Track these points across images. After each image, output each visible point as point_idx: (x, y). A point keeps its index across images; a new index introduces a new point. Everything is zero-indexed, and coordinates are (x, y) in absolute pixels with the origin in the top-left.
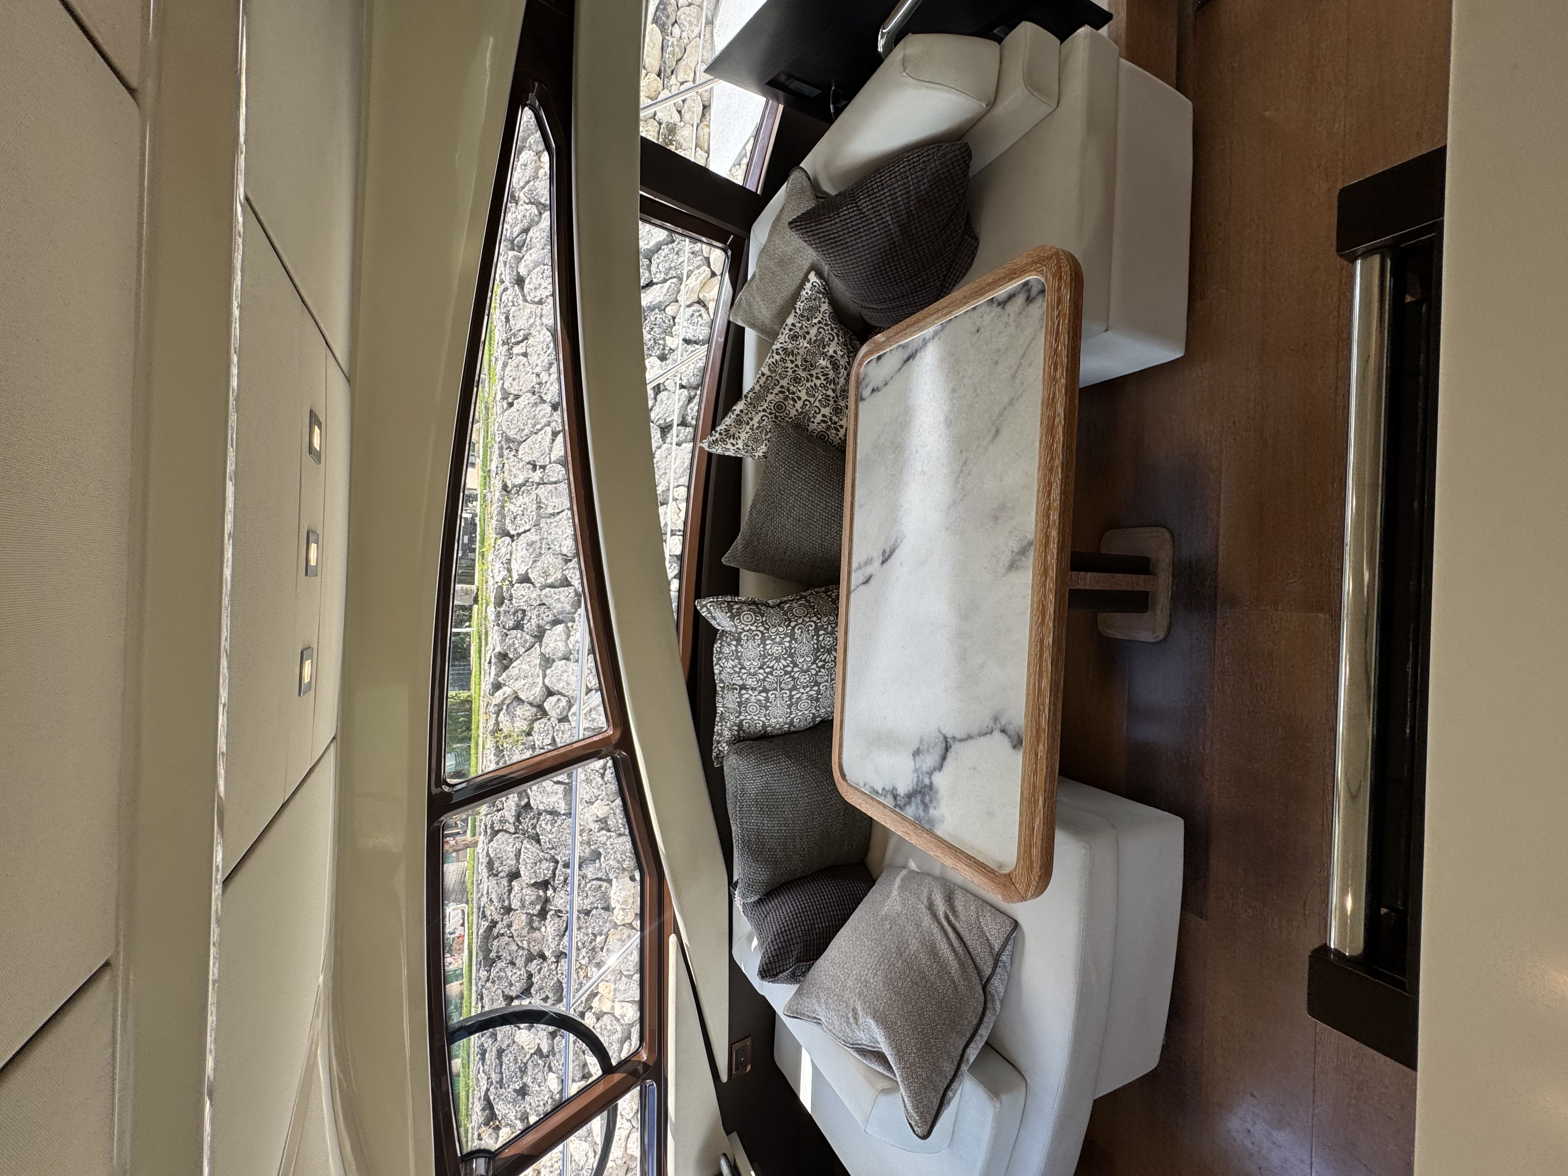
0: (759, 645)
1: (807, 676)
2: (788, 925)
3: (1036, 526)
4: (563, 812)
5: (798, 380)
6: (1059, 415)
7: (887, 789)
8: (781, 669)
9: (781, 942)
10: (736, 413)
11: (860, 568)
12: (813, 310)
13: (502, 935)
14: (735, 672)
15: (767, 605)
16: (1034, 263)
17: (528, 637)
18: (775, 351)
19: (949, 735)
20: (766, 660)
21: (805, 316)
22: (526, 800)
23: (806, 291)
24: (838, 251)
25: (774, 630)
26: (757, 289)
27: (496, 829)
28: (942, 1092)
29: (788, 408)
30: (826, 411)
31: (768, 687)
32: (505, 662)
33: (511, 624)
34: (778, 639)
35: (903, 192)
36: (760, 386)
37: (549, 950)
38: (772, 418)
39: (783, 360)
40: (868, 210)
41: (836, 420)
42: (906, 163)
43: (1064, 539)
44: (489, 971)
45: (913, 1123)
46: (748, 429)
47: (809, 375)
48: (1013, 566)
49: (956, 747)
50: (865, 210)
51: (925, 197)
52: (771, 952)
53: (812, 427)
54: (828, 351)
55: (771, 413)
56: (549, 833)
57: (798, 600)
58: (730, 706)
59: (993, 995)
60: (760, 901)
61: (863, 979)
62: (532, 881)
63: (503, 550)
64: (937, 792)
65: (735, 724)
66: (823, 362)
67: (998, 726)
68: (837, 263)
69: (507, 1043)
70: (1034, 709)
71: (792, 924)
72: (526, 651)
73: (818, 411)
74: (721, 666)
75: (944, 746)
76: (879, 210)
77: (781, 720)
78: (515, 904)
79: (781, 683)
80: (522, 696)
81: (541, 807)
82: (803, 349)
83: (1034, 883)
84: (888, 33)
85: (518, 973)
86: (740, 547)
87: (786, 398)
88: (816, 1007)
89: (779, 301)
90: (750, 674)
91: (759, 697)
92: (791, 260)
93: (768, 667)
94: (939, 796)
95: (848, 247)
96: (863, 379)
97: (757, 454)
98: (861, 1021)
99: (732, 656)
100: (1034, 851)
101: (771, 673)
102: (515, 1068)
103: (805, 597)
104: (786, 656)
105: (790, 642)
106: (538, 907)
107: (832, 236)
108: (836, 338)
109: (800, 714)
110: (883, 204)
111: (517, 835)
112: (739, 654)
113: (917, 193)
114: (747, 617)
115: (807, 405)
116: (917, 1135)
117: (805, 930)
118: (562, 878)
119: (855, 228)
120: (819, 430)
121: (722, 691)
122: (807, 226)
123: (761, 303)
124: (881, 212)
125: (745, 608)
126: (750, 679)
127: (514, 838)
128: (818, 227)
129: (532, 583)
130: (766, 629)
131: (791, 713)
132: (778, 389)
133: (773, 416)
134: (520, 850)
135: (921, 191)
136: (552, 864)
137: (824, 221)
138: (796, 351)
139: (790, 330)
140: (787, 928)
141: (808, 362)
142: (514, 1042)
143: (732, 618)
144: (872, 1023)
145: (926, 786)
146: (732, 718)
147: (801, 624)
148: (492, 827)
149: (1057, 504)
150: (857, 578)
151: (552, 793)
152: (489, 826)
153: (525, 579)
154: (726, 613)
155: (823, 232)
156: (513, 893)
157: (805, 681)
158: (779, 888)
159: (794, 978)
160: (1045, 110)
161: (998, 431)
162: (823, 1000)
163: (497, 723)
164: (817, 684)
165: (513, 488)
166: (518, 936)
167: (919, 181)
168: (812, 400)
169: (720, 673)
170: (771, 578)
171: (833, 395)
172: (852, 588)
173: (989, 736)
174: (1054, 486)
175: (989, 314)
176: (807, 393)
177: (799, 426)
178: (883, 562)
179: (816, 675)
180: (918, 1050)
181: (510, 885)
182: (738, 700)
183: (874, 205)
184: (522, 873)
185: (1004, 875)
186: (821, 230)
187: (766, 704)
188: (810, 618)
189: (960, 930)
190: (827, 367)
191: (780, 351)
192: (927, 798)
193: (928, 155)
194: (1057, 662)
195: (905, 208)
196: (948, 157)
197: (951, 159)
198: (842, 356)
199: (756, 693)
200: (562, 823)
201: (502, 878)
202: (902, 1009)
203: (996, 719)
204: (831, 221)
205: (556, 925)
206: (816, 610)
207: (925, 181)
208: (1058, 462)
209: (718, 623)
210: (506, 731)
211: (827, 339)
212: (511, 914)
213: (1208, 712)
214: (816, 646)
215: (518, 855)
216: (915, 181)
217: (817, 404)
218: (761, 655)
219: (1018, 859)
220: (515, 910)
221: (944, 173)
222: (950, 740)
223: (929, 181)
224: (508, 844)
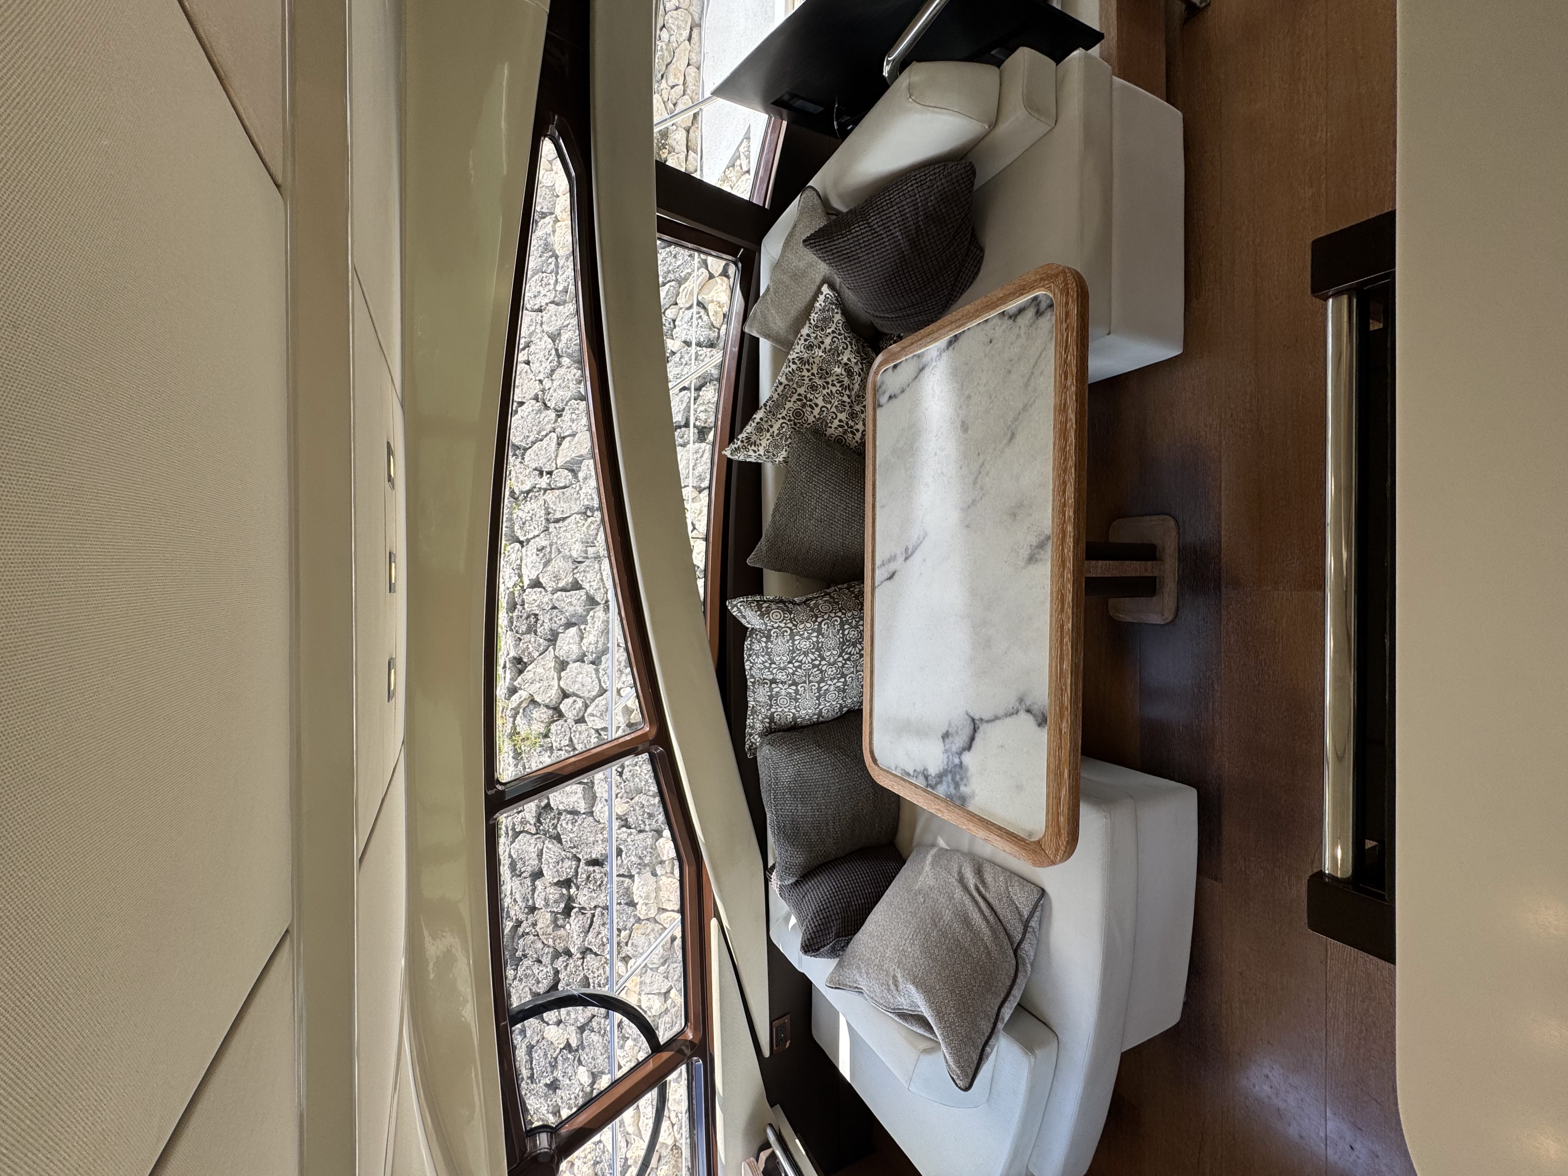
0: (788, 641)
1: (834, 669)
2: (826, 904)
3: (1053, 522)
4: (583, 811)
5: (814, 388)
6: (1071, 419)
7: (918, 770)
8: (809, 663)
9: (820, 919)
10: (756, 421)
11: (883, 565)
12: (826, 321)
13: (528, 934)
14: (765, 667)
15: (794, 603)
16: (1042, 279)
17: (541, 641)
18: (791, 361)
19: (977, 717)
20: (794, 655)
21: (818, 327)
22: (546, 801)
23: (820, 302)
24: (851, 265)
25: (802, 626)
26: (772, 301)
27: (517, 830)
28: (980, 1048)
29: (806, 415)
30: (843, 416)
31: (797, 680)
32: (519, 666)
33: (524, 628)
34: (806, 635)
35: (911, 209)
36: (778, 394)
37: (574, 947)
38: (791, 425)
39: (800, 369)
40: (879, 226)
41: (853, 424)
42: (913, 181)
43: (1079, 533)
44: (516, 970)
45: (955, 1077)
46: (768, 436)
47: (825, 382)
48: (1032, 559)
49: (983, 728)
50: (876, 226)
51: (932, 212)
52: (812, 928)
53: (830, 431)
54: (842, 359)
55: (790, 420)
56: (570, 832)
57: (823, 597)
58: (761, 700)
59: (1024, 959)
60: (797, 883)
61: (901, 948)
62: (555, 880)
63: (513, 556)
64: (967, 770)
65: (767, 717)
66: (838, 370)
67: (1024, 706)
68: (851, 277)
69: (536, 1039)
70: (1057, 690)
71: (829, 902)
72: (540, 655)
73: (834, 417)
74: (751, 663)
75: (972, 727)
76: (889, 226)
77: (810, 711)
78: (540, 903)
79: (809, 676)
80: (538, 699)
81: (561, 807)
82: (818, 358)
83: (1063, 848)
84: (894, 60)
85: (545, 970)
86: (764, 549)
87: (804, 405)
88: (857, 977)
89: (794, 313)
90: (780, 669)
91: (789, 690)
92: (804, 274)
93: (797, 661)
94: (969, 774)
95: (860, 262)
96: (880, 387)
97: (777, 460)
98: (901, 987)
99: (762, 652)
100: (1062, 819)
101: (800, 667)
102: (546, 1063)
103: (829, 594)
104: (814, 650)
105: (817, 637)
106: (562, 905)
107: (844, 252)
108: (849, 346)
109: (828, 705)
110: (892, 220)
111: (538, 836)
112: (769, 650)
113: (924, 210)
114: (776, 614)
115: (824, 411)
116: (959, 1088)
117: (843, 908)
118: (584, 876)
119: (866, 243)
120: (836, 435)
121: (753, 686)
122: (821, 243)
123: (775, 315)
124: (891, 228)
125: (773, 607)
126: (780, 674)
127: (536, 839)
128: (831, 244)
129: (544, 588)
130: (794, 625)
131: (820, 704)
132: (795, 397)
133: (792, 423)
134: (542, 850)
135: (929, 207)
136: (574, 863)
137: (836, 238)
138: (811, 360)
139: (805, 340)
140: (825, 906)
141: (823, 370)
142: (543, 1038)
143: (762, 616)
144: (912, 989)
145: (956, 765)
146: (763, 711)
147: (827, 619)
148: (513, 829)
149: (1071, 501)
150: (881, 574)
151: (571, 793)
152: (510, 828)
153: (536, 584)
154: (756, 612)
155: (836, 248)
156: (537, 893)
157: (832, 673)
158: (814, 869)
159: (834, 953)
160: (1042, 128)
161: (1013, 436)
162: (863, 971)
163: (514, 727)
164: (844, 676)
165: (520, 494)
166: (543, 934)
167: (926, 199)
168: (829, 406)
169: (751, 669)
170: (794, 576)
171: (849, 401)
172: (876, 584)
173: (1015, 716)
174: (1069, 485)
175: (1001, 326)
176: (824, 400)
177: (818, 431)
178: (906, 559)
179: (843, 667)
180: (958, 1010)
182: (769, 694)
183: (884, 222)
184: (545, 872)
185: (1034, 842)
186: (834, 247)
187: (796, 696)
188: (835, 613)
189: (991, 900)
190: (842, 374)
191: (796, 361)
192: (958, 778)
193: (935, 174)
194: (1077, 645)
195: (914, 224)
196: (953, 176)
197: (956, 177)
198: (856, 364)
199: (786, 686)
200: (583, 822)
201: (525, 878)
203: (1021, 700)
204: (843, 237)
205: (581, 922)
206: (840, 606)
207: (932, 198)
208: (1071, 463)
209: (747, 622)
210: (523, 735)
211: (841, 348)
212: (536, 913)
213: (1216, 687)
214: (841, 640)
215: (540, 855)
216: (922, 198)
217: (834, 409)
218: (790, 650)
219: (1047, 827)
220: (539, 909)
221: (950, 190)
222: (977, 722)
223: (936, 198)
224: (530, 845)
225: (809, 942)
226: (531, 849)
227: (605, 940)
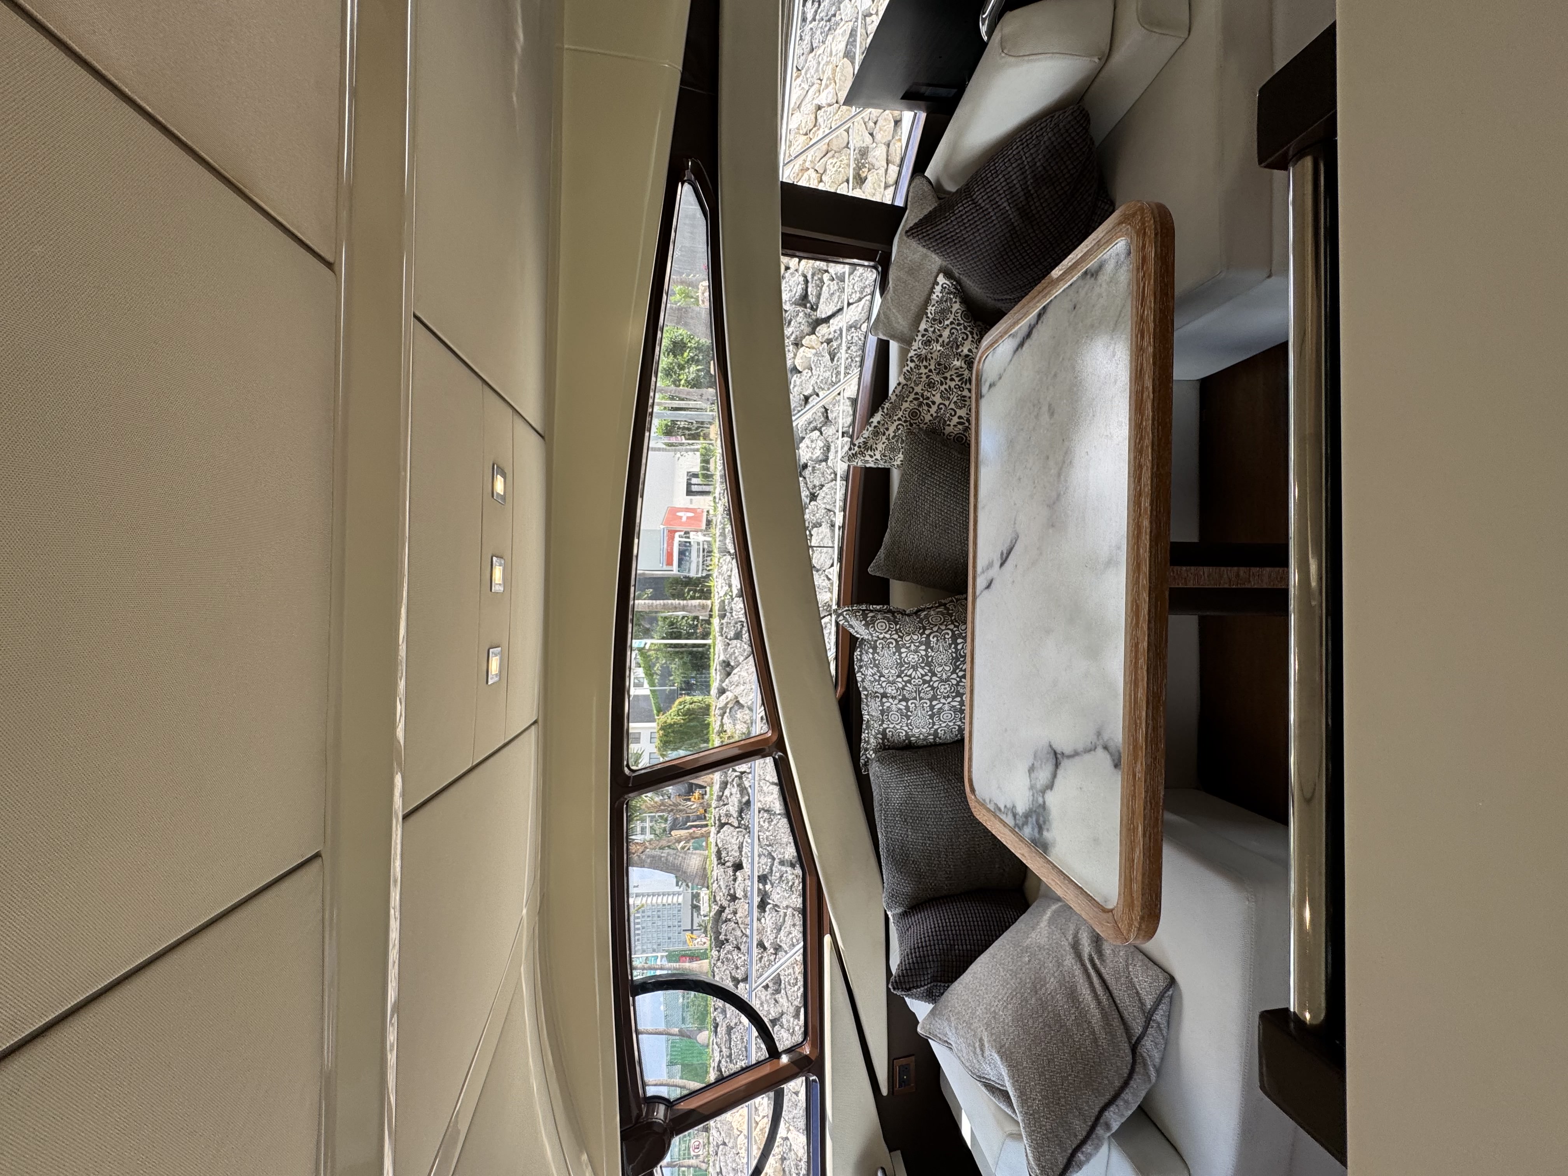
0: (895, 653)
1: (947, 686)
2: (921, 942)
4: (778, 812)
5: (932, 385)
6: (1147, 388)
7: (1008, 806)
8: (919, 678)
9: (916, 957)
10: (873, 425)
11: (983, 572)
12: (943, 313)
13: (730, 920)
14: (875, 680)
15: (903, 613)
17: (747, 647)
18: (909, 359)
19: (1059, 751)
20: (903, 669)
21: (937, 320)
22: (747, 798)
23: (936, 294)
25: (908, 638)
26: (892, 300)
27: (723, 821)
28: (1070, 1151)
29: (922, 414)
30: (963, 412)
31: (907, 696)
32: (728, 669)
33: (732, 634)
34: (913, 647)
35: (1018, 174)
36: (896, 395)
37: (768, 941)
38: (907, 426)
39: (918, 367)
40: (984, 201)
42: (1019, 144)
44: (719, 951)
46: (884, 439)
47: (944, 378)
48: (1110, 562)
49: (1066, 763)
50: (980, 202)
51: (1042, 173)
52: (905, 965)
53: (948, 430)
54: (962, 351)
55: (905, 421)
56: (766, 830)
57: (937, 607)
58: (874, 714)
59: (1144, 1059)
60: (904, 915)
61: (993, 1009)
62: (753, 874)
63: (725, 568)
64: (1050, 814)
65: (879, 733)
66: (957, 363)
67: (1101, 741)
68: (958, 261)
69: (734, 1021)
70: (1131, 726)
71: (929, 941)
72: (745, 660)
73: (953, 413)
74: (863, 674)
75: (1053, 758)
76: (995, 198)
77: (924, 730)
78: (739, 894)
79: (920, 692)
80: (743, 702)
81: (760, 806)
82: (936, 353)
84: (988, 15)
85: (743, 958)
86: (883, 556)
87: (920, 405)
88: (947, 1029)
89: (914, 309)
90: (889, 682)
91: (899, 706)
92: (920, 266)
93: (906, 675)
94: (1052, 818)
95: (967, 243)
96: (982, 375)
97: (895, 463)
98: (987, 1053)
99: (871, 663)
100: (1135, 887)
101: (909, 682)
102: (742, 1047)
103: (945, 605)
104: (923, 665)
106: (759, 899)
107: (948, 236)
108: (970, 336)
109: (944, 725)
110: (998, 191)
111: (740, 829)
112: (877, 662)
113: (1033, 172)
114: (882, 624)
115: (941, 408)
117: (943, 950)
118: (778, 875)
119: (971, 222)
120: (955, 432)
121: (866, 699)
122: (924, 231)
123: (897, 314)
124: (997, 200)
125: (879, 616)
126: (890, 688)
127: (738, 832)
128: (934, 230)
130: (899, 637)
131: (934, 724)
132: (912, 396)
133: (908, 424)
134: (742, 843)
135: (1037, 168)
136: (769, 860)
137: (939, 222)
138: (929, 356)
139: (923, 336)
140: (920, 945)
141: (942, 365)
142: (740, 1022)
143: (867, 625)
144: (996, 1056)
145: (1040, 805)
146: (876, 726)
147: (937, 631)
148: (719, 820)
149: (1148, 489)
150: (981, 582)
151: (768, 793)
152: (717, 818)
154: (861, 621)
155: (940, 233)
156: (737, 883)
157: (946, 691)
158: (924, 903)
159: (930, 996)
162: (953, 1025)
163: (722, 725)
164: (960, 695)
166: (742, 923)
167: (1034, 159)
168: (947, 403)
169: (863, 681)
170: (919, 587)
171: (970, 395)
172: (978, 593)
173: (1093, 752)
175: (1084, 287)
176: (941, 396)
177: (935, 430)
178: (1002, 565)
179: (957, 685)
180: (1045, 1097)
181: (734, 875)
182: (881, 708)
183: (989, 195)
184: (744, 865)
185: (1110, 911)
186: (938, 232)
187: (907, 713)
188: (946, 626)
189: (1106, 977)
190: (961, 368)
191: (914, 359)
192: (1041, 821)
193: (1041, 129)
195: (1023, 190)
196: (1062, 125)
197: (1064, 126)
199: (896, 701)
200: (778, 822)
201: (729, 867)
202: (1030, 1050)
203: (1097, 734)
204: (947, 220)
205: (774, 919)
206: (953, 618)
207: (1040, 157)
209: (856, 632)
210: (730, 733)
211: (960, 339)
212: (736, 901)
214: (954, 655)
215: (740, 848)
216: (1029, 160)
217: (952, 406)
218: (898, 664)
219: (1119, 894)
220: (741, 899)
221: (1059, 143)
222: (1059, 756)
223: (1044, 156)
224: (733, 837)
225: (900, 979)
226: (733, 841)
227: (794, 941)
